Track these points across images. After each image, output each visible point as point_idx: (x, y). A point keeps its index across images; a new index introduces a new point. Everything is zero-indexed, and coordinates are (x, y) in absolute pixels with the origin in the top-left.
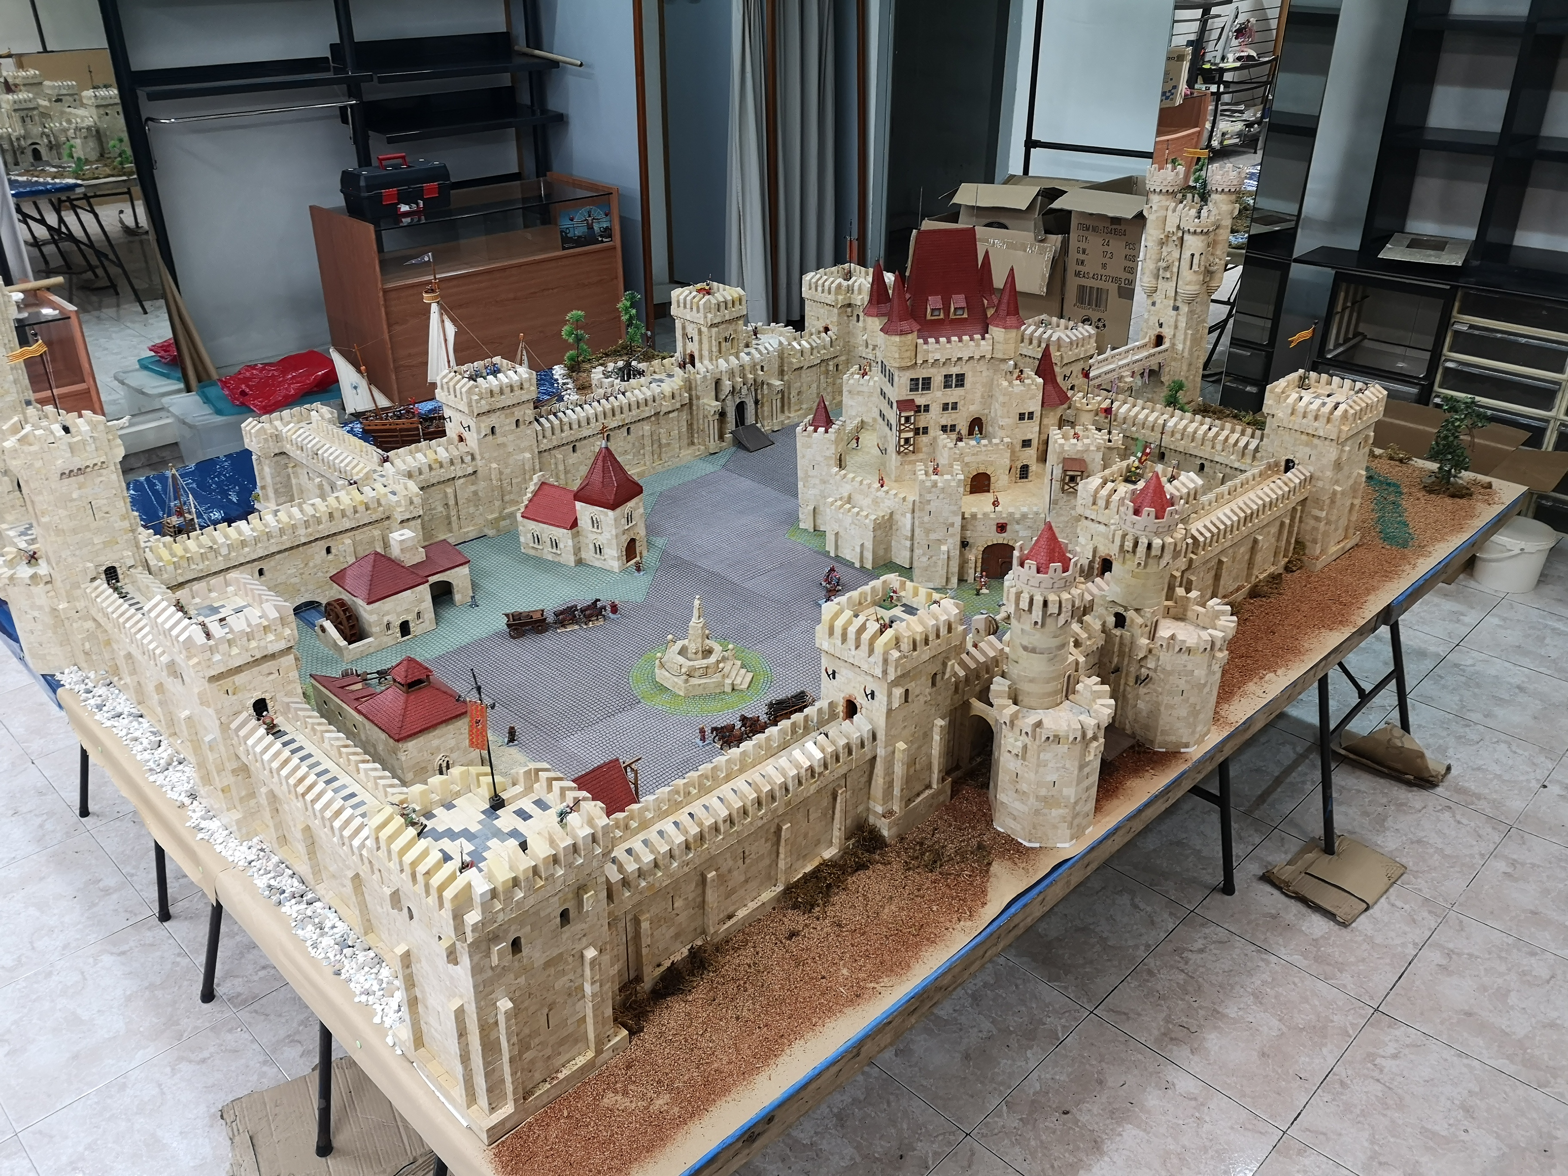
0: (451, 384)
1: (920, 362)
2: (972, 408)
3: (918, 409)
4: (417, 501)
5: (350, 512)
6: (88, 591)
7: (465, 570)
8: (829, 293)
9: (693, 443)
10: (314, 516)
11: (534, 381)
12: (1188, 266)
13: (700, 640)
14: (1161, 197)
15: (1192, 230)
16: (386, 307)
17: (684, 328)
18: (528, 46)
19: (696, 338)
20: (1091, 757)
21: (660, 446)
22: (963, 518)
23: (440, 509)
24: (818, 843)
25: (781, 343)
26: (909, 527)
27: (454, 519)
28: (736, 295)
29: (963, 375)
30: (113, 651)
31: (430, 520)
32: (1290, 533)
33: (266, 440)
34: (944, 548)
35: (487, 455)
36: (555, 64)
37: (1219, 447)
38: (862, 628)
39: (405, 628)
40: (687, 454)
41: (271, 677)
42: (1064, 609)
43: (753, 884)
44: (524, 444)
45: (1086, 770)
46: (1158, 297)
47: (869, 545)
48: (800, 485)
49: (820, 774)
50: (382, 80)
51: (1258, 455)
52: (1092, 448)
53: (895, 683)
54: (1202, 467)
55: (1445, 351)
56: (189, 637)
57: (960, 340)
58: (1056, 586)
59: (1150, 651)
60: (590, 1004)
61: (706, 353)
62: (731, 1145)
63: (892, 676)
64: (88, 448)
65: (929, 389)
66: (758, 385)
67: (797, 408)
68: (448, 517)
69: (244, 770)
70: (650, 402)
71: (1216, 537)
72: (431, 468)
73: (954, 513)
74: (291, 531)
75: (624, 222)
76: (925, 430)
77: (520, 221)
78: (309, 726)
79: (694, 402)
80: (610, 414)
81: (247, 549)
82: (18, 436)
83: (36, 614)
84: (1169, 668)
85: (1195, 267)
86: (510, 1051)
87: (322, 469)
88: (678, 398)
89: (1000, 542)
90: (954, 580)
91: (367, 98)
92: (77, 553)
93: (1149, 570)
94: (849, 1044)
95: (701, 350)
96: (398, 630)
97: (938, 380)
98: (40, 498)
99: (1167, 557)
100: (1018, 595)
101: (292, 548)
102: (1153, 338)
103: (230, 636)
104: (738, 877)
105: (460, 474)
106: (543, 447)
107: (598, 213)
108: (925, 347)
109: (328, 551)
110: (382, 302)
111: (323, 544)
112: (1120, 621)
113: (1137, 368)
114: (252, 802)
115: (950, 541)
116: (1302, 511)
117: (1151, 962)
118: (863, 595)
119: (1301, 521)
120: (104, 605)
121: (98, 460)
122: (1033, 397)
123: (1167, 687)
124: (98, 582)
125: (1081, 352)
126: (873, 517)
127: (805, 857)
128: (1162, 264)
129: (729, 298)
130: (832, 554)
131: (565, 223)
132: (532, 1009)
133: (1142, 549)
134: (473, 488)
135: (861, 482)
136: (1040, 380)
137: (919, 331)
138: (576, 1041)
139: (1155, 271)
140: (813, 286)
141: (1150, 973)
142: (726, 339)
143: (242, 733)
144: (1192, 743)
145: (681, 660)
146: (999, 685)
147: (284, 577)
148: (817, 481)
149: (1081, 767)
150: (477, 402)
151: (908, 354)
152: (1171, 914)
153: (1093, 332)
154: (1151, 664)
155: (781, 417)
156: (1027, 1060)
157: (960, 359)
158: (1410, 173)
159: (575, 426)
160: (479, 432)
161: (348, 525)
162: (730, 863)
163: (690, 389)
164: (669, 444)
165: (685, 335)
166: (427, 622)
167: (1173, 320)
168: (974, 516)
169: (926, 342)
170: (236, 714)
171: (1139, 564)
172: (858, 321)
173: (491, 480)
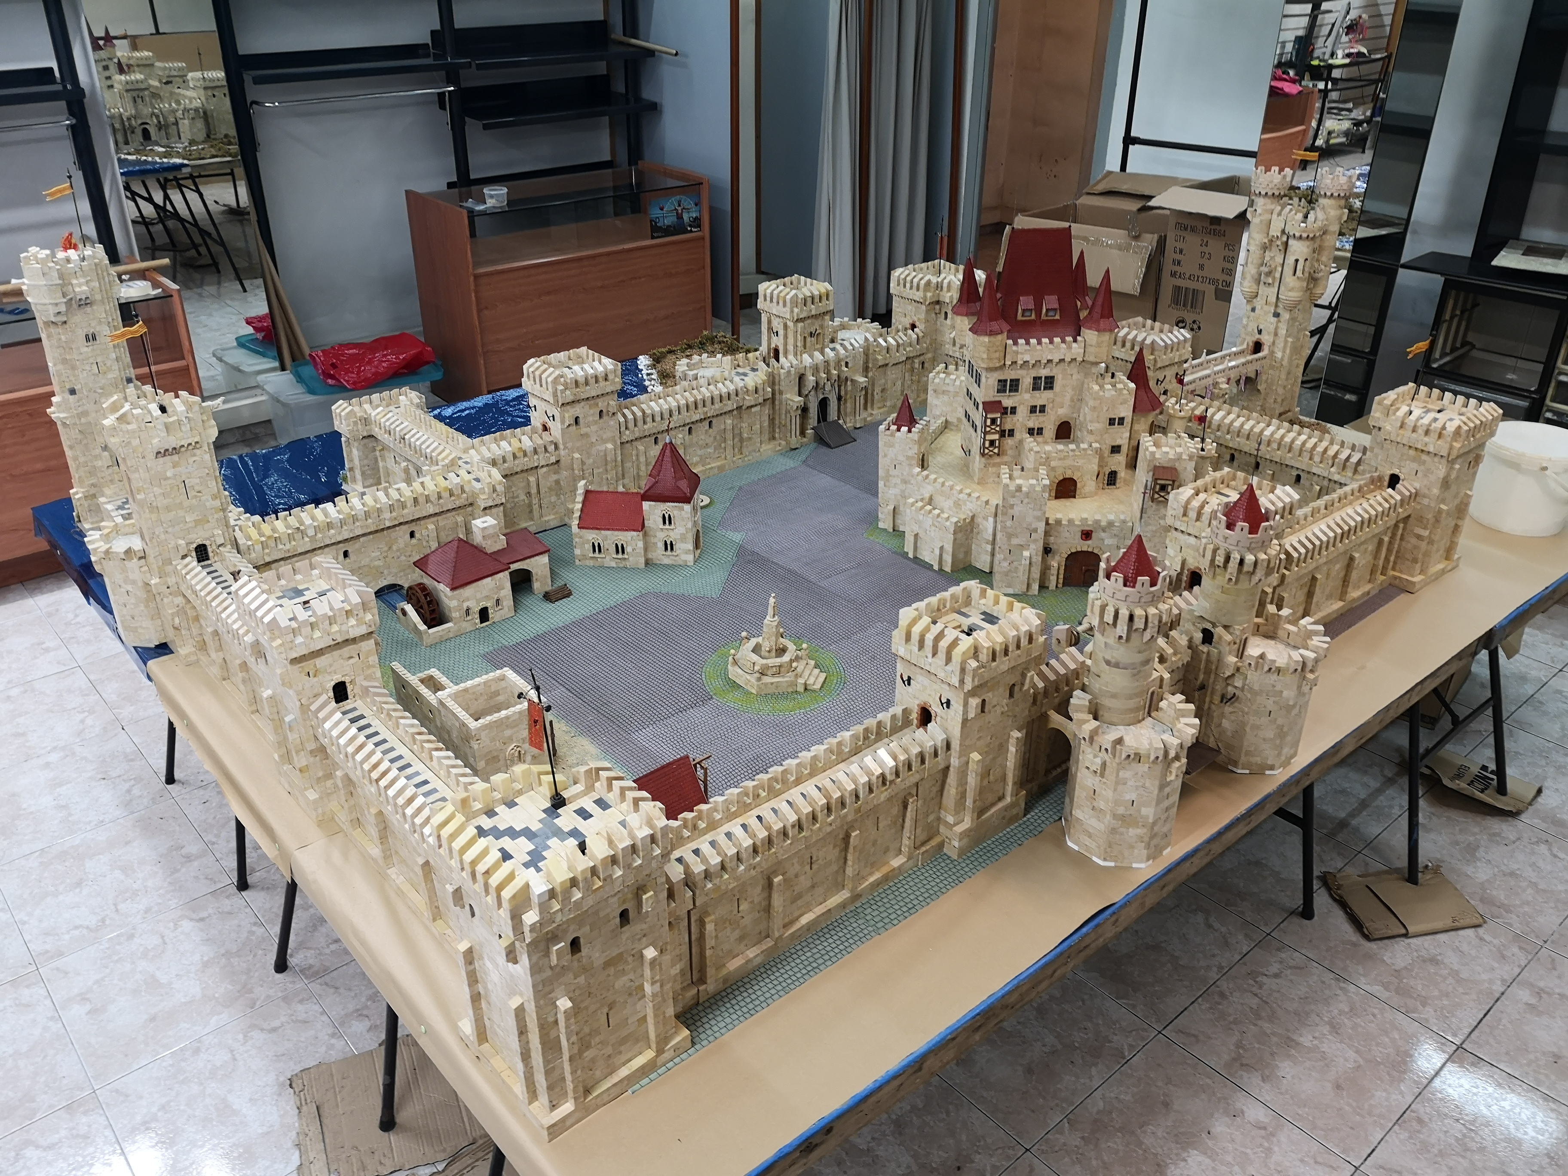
0: (537, 373)
1: (1008, 363)
2: (1061, 411)
3: (1005, 411)
4: (500, 488)
5: (434, 498)
6: (179, 567)
7: (544, 559)
8: (918, 290)
9: (774, 438)
10: (399, 500)
11: (619, 372)
12: (1292, 272)
13: (774, 638)
14: (1267, 201)
15: (1297, 235)
16: (476, 292)
17: (769, 322)
18: (624, 35)
19: (781, 333)
20: (1173, 777)
21: (741, 440)
22: (1047, 523)
23: (523, 497)
24: (886, 850)
25: (866, 339)
26: (990, 531)
27: (536, 507)
28: (823, 291)
29: (1053, 378)
30: (201, 626)
31: (512, 508)
32: (1389, 550)
33: (355, 423)
34: (1026, 554)
35: (569, 445)
36: (651, 53)
37: (1317, 459)
38: (940, 636)
39: (484, 615)
40: (768, 448)
41: (352, 661)
42: (1150, 625)
43: (819, 890)
44: (608, 434)
45: (1167, 790)
46: (1259, 303)
47: (949, 548)
48: (881, 484)
49: (891, 782)
50: (479, 67)
51: (1361, 468)
52: (1184, 457)
53: (972, 693)
54: (1298, 478)
55: (1559, 364)
56: (274, 619)
57: (1051, 342)
58: (1143, 600)
59: (1238, 669)
60: (651, 1004)
61: (791, 348)
62: (788, 1154)
63: (968, 686)
64: (183, 428)
65: (1017, 390)
66: (841, 381)
67: (879, 405)
68: (530, 505)
69: (322, 751)
70: (733, 396)
71: (1310, 554)
72: (515, 457)
73: (1038, 519)
74: (376, 514)
75: (714, 212)
76: (1011, 433)
77: (610, 209)
78: (385, 712)
79: (777, 396)
80: (692, 407)
81: (332, 531)
82: (117, 415)
83: (129, 588)
84: (1256, 687)
85: (1299, 273)
86: (569, 1050)
87: (409, 453)
88: (761, 392)
89: (1085, 549)
90: (1035, 587)
91: (464, 85)
92: (170, 530)
93: (1239, 586)
94: (911, 1058)
95: (786, 344)
96: (477, 616)
97: (1026, 382)
98: (136, 475)
99: (1260, 574)
100: (1103, 608)
101: (376, 532)
102: (1251, 344)
103: (313, 619)
104: (804, 882)
105: (543, 463)
106: (625, 438)
107: (688, 203)
108: (1014, 348)
109: (412, 535)
110: (472, 287)
111: (407, 529)
112: (1208, 637)
113: (1234, 375)
114: (329, 783)
115: (1033, 546)
116: (1404, 529)
117: (1224, 985)
118: (943, 602)
119: (1402, 539)
120: (193, 582)
121: (192, 440)
122: (1124, 402)
123: (1254, 707)
124: (189, 559)
125: (1176, 356)
126: (955, 520)
127: (874, 866)
128: (1264, 269)
129: (816, 293)
130: (911, 555)
131: (655, 212)
132: (592, 1008)
133: (1233, 565)
134: (555, 477)
135: (943, 484)
136: (1132, 385)
137: (1009, 331)
138: (637, 1041)
139: (1256, 276)
140: (902, 282)
141: (1222, 995)
142: (811, 335)
143: (321, 715)
144: (1277, 766)
145: (754, 657)
146: (1079, 699)
147: (368, 560)
148: (899, 481)
149: (1162, 787)
150: (562, 392)
151: (997, 355)
152: (1246, 936)
153: (1188, 336)
154: (1238, 683)
155: (864, 414)
156: (1091, 1078)
157: (1050, 361)
158: (1528, 179)
159: (658, 419)
160: (563, 422)
161: (431, 511)
162: (797, 867)
163: (773, 383)
164: (750, 439)
165: (770, 329)
166: (506, 609)
167: (1272, 328)
168: (1058, 522)
169: (1016, 343)
170: (317, 696)
171: (1230, 579)
172: (946, 318)
173: (573, 469)
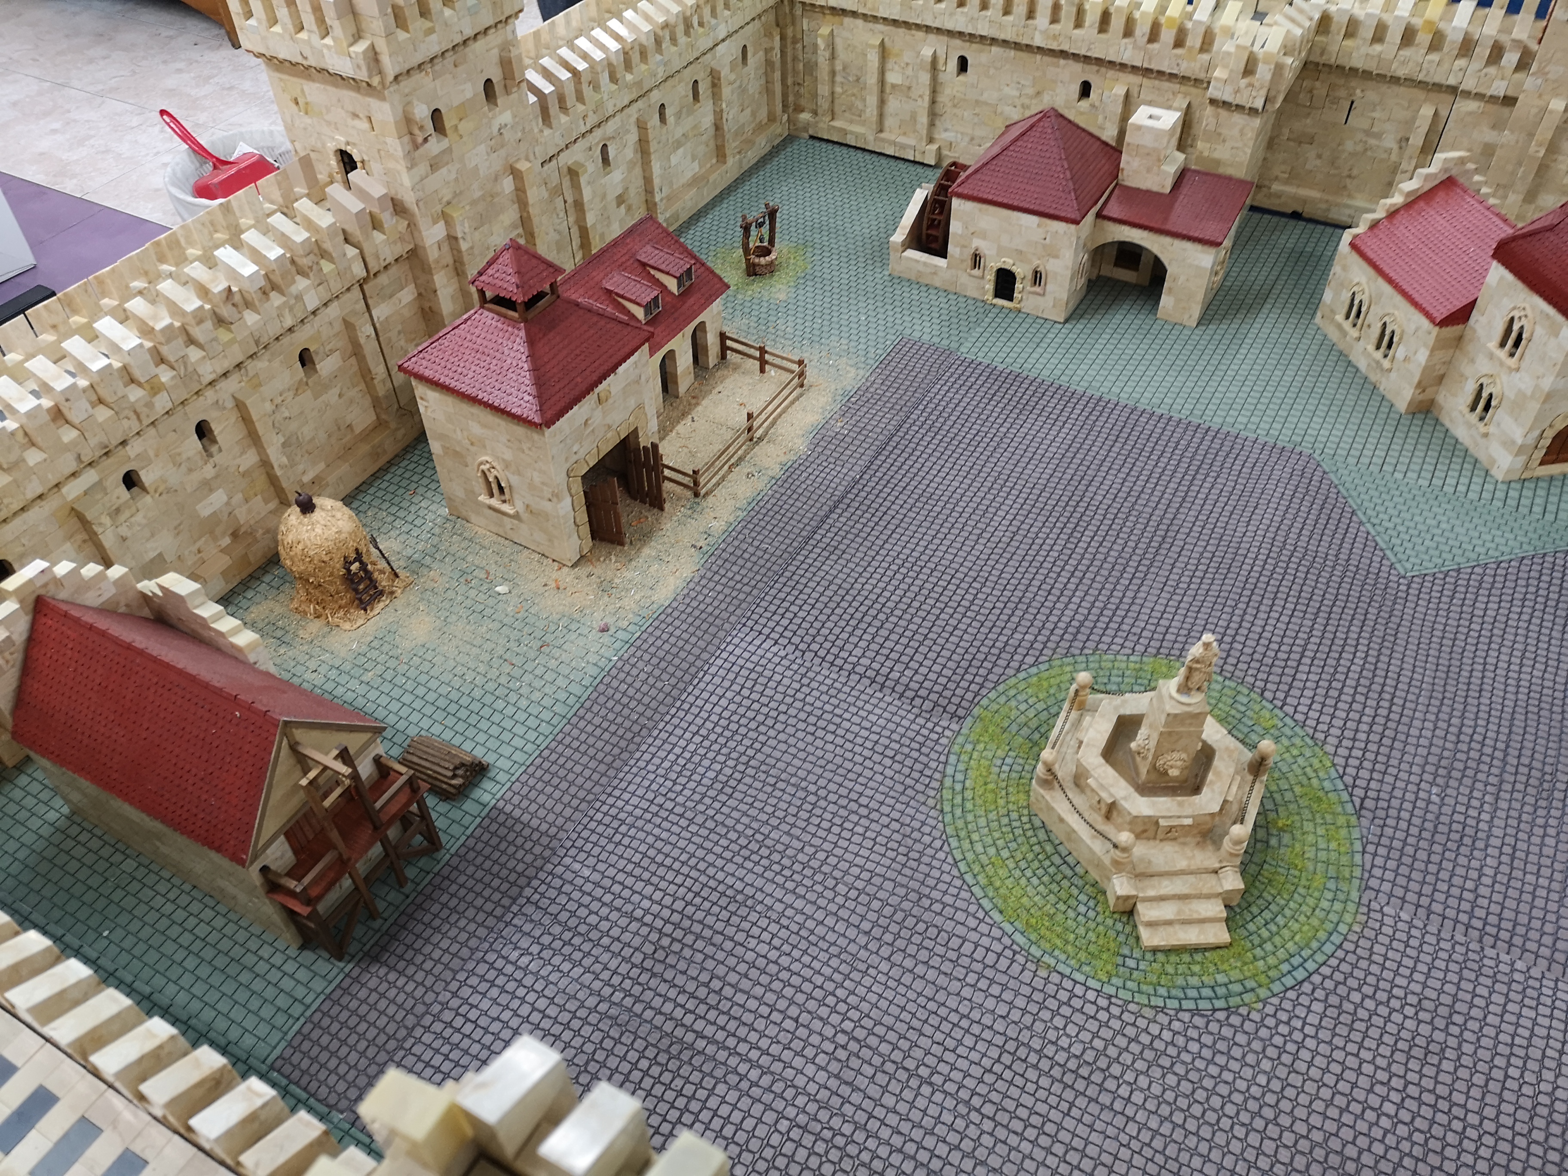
4: (1274, 79)
5: (1142, 29)
7: (1203, 258)
23: (1390, 142)
31: (1353, 154)
39: (1005, 283)
96: (992, 277)
105: (1469, 84)
109: (1085, 89)
111: (1081, 71)
161: (1131, 56)
166: (1052, 302)
173: (1531, 135)
